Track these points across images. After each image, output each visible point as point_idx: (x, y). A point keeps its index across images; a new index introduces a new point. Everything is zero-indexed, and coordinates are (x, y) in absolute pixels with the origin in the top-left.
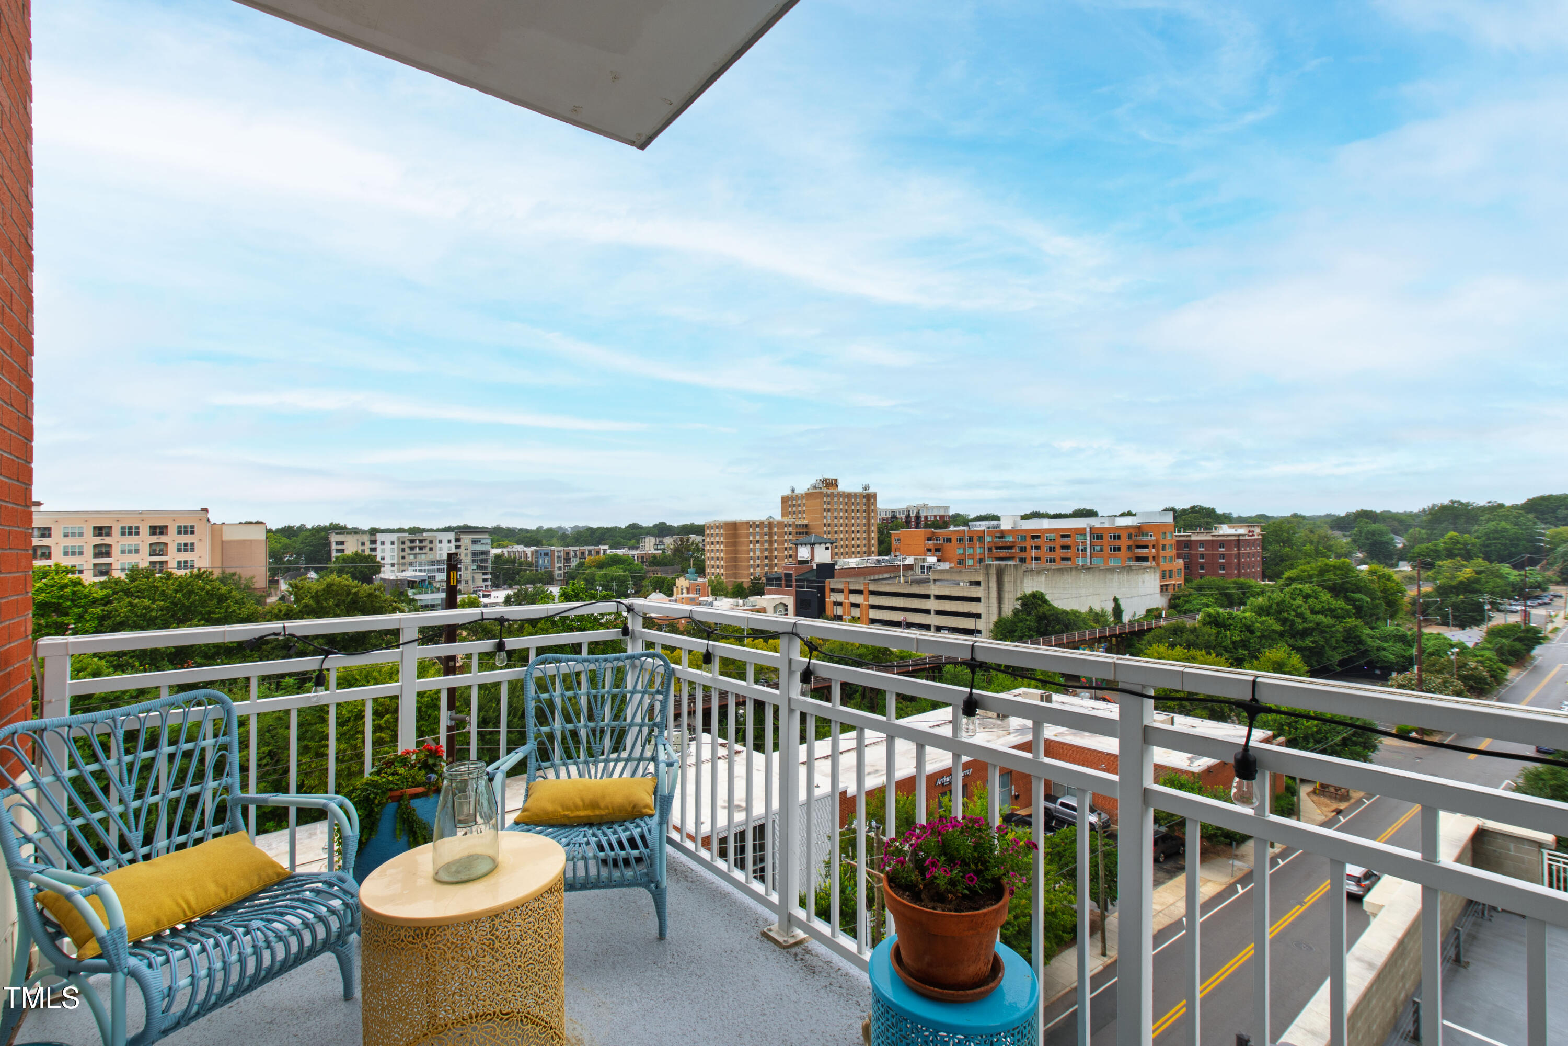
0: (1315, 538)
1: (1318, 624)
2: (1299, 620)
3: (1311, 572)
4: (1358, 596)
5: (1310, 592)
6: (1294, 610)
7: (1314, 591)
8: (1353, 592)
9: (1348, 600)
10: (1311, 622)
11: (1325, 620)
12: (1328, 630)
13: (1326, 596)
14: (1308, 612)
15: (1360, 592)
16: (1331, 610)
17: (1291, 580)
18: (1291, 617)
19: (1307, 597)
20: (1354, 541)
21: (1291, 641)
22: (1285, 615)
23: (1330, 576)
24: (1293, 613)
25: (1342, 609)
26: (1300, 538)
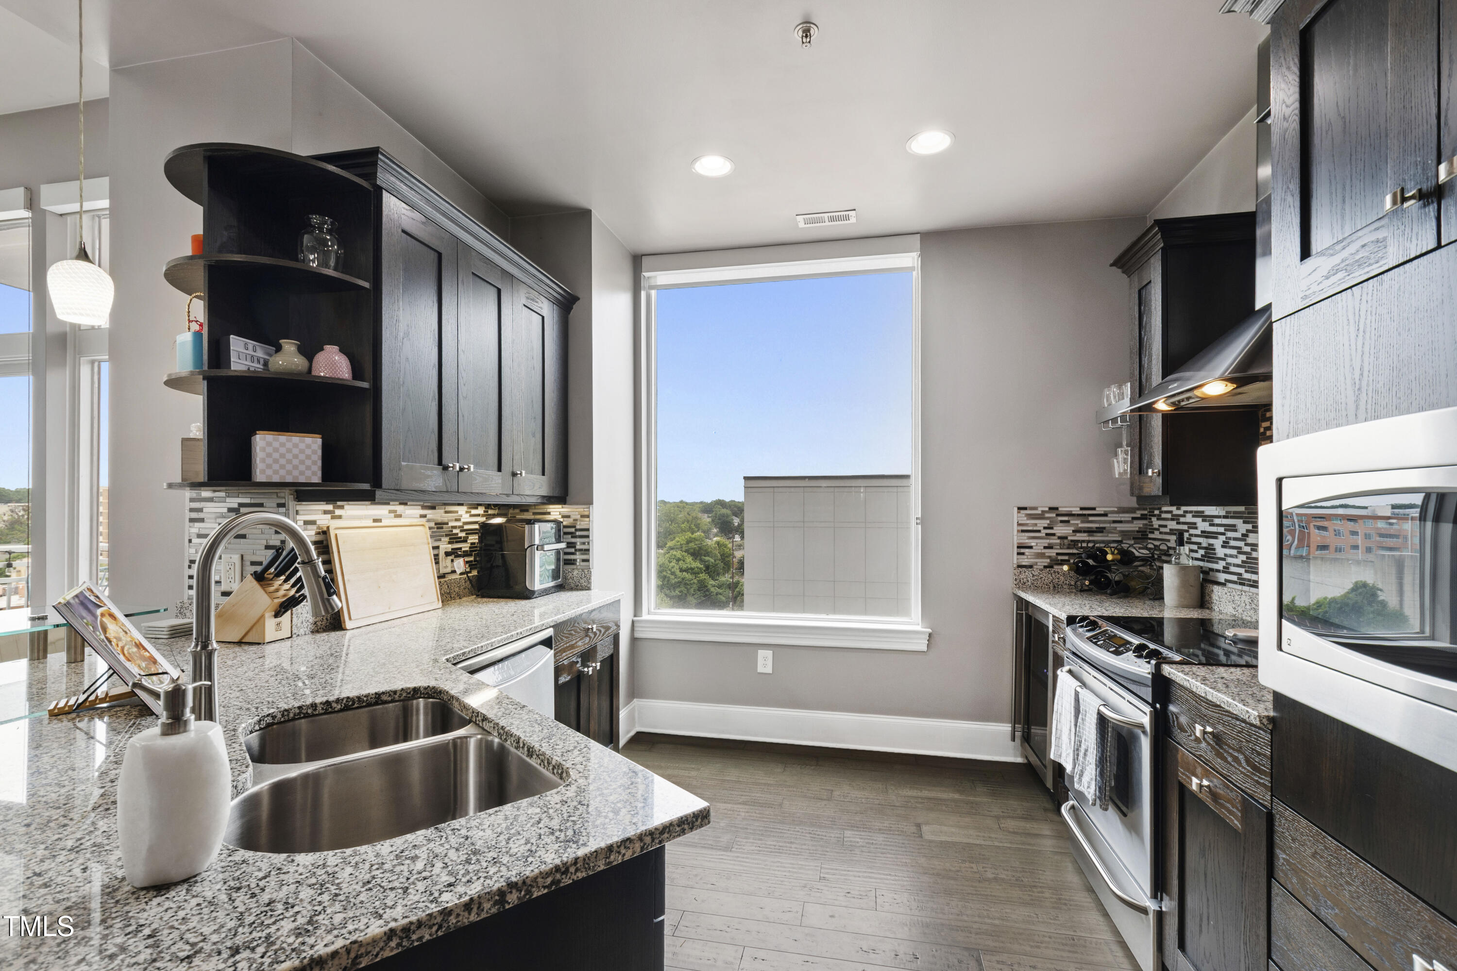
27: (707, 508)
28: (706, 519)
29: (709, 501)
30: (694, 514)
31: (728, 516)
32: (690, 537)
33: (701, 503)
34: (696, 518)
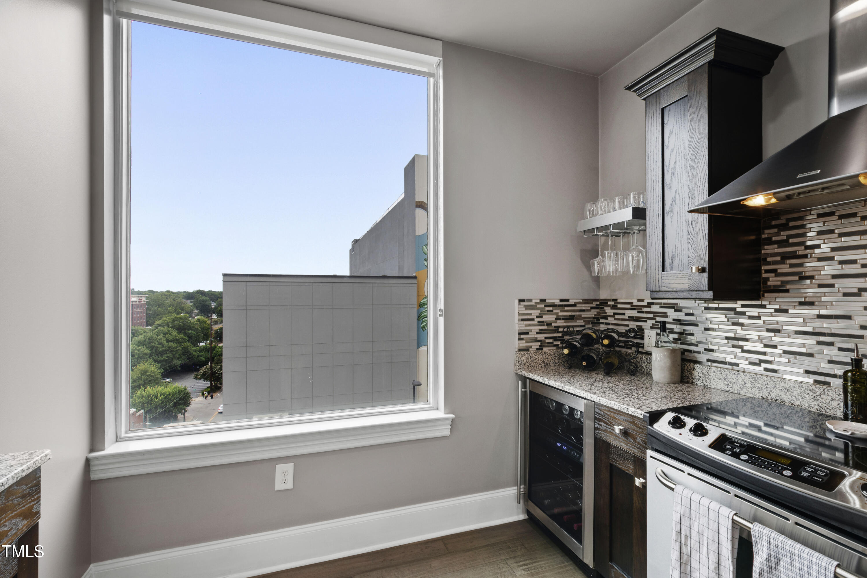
0: (175, 303)
1: (169, 347)
2: (160, 346)
3: (168, 321)
4: (190, 331)
5: (167, 331)
6: (158, 342)
7: (169, 331)
8: (188, 330)
9: (185, 334)
10: (166, 347)
11: (173, 345)
12: (174, 350)
13: (175, 333)
14: (165, 341)
15: (192, 330)
16: (177, 339)
17: (159, 325)
18: (156, 345)
19: (165, 334)
20: (195, 305)
21: (156, 358)
22: (153, 344)
23: (177, 323)
24: (157, 343)
25: (182, 338)
26: (168, 303)
27: (189, 296)
28: (189, 303)
29: (191, 291)
30: (179, 300)
31: (206, 301)
32: (176, 317)
33: (185, 292)
34: (180, 303)
